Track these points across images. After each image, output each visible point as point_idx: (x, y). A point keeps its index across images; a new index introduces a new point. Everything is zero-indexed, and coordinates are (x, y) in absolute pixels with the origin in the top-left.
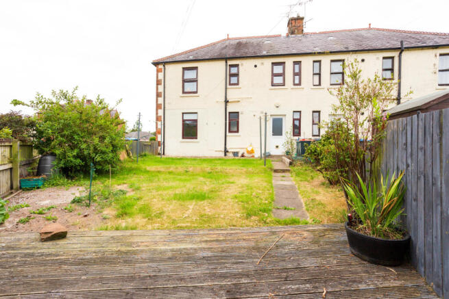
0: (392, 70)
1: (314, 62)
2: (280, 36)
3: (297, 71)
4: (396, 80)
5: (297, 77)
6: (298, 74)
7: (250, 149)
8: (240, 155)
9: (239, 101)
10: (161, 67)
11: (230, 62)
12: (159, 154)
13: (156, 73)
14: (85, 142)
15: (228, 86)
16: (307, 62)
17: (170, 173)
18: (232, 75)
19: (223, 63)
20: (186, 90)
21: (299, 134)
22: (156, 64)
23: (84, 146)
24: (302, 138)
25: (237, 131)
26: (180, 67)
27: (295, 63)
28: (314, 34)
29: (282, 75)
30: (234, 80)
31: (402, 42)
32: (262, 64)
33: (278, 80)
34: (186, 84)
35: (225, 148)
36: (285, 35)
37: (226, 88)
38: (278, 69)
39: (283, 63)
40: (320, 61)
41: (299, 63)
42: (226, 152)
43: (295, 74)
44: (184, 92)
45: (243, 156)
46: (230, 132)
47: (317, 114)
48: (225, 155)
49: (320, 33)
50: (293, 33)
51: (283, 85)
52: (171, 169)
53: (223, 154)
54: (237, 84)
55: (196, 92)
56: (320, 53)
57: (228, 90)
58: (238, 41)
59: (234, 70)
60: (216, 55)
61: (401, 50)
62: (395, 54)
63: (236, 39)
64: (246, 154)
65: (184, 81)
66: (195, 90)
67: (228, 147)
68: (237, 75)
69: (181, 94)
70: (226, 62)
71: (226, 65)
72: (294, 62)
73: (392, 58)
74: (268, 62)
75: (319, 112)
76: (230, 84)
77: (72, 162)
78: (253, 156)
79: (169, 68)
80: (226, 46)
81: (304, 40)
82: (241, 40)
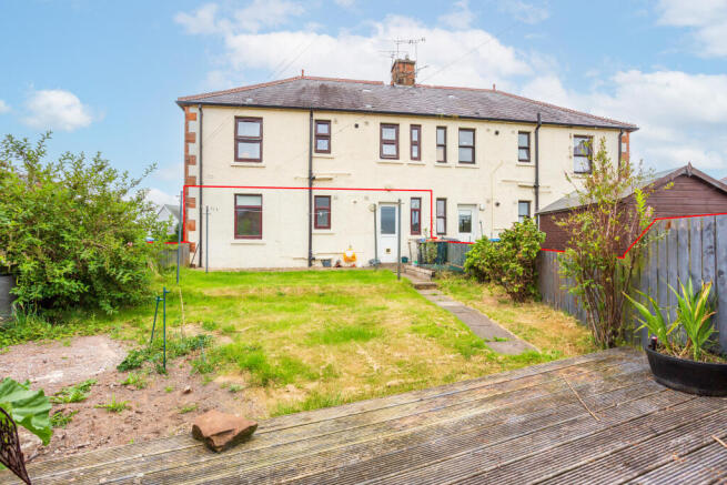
0: (528, 149)
1: (438, 128)
2: (382, 83)
3: (415, 139)
4: (533, 163)
5: (415, 148)
6: (416, 144)
7: (349, 254)
8: (333, 264)
9: (331, 179)
10: (194, 110)
11: (317, 116)
12: (192, 266)
13: (184, 121)
14: (87, 245)
15: (314, 154)
16: (429, 128)
17: (253, 298)
18: (320, 137)
19: (305, 116)
20: (240, 156)
21: (419, 232)
22: (184, 105)
23: (86, 255)
24: (422, 236)
25: (329, 227)
26: (230, 114)
27: (413, 127)
28: (429, 87)
29: (395, 142)
30: (323, 144)
31: (539, 115)
32: (367, 123)
33: (388, 150)
34: (240, 145)
35: (310, 253)
36: (389, 83)
37: (311, 157)
38: (389, 134)
39: (396, 126)
40: (445, 128)
41: (418, 127)
42: (311, 259)
43: (413, 144)
44: (237, 159)
45: (338, 266)
46: (316, 227)
47: (442, 202)
48: (310, 265)
49: (436, 88)
50: (400, 82)
51: (397, 157)
52: (251, 292)
53: (305, 264)
54: (329, 151)
55: (260, 160)
56: (446, 117)
57: (314, 160)
58: (321, 83)
59: (322, 129)
60: (292, 102)
61: (538, 124)
62: (531, 129)
63: (316, 79)
64: (343, 263)
65: (238, 140)
66: (258, 157)
67: (314, 252)
68: (327, 137)
69: (233, 162)
70: (311, 115)
71: (311, 120)
72: (412, 125)
73: (528, 133)
74: (375, 122)
75: (445, 200)
76: (317, 151)
77: (61, 286)
78: (354, 266)
79: (209, 113)
80: (304, 89)
81: (417, 94)
82: (326, 83)
